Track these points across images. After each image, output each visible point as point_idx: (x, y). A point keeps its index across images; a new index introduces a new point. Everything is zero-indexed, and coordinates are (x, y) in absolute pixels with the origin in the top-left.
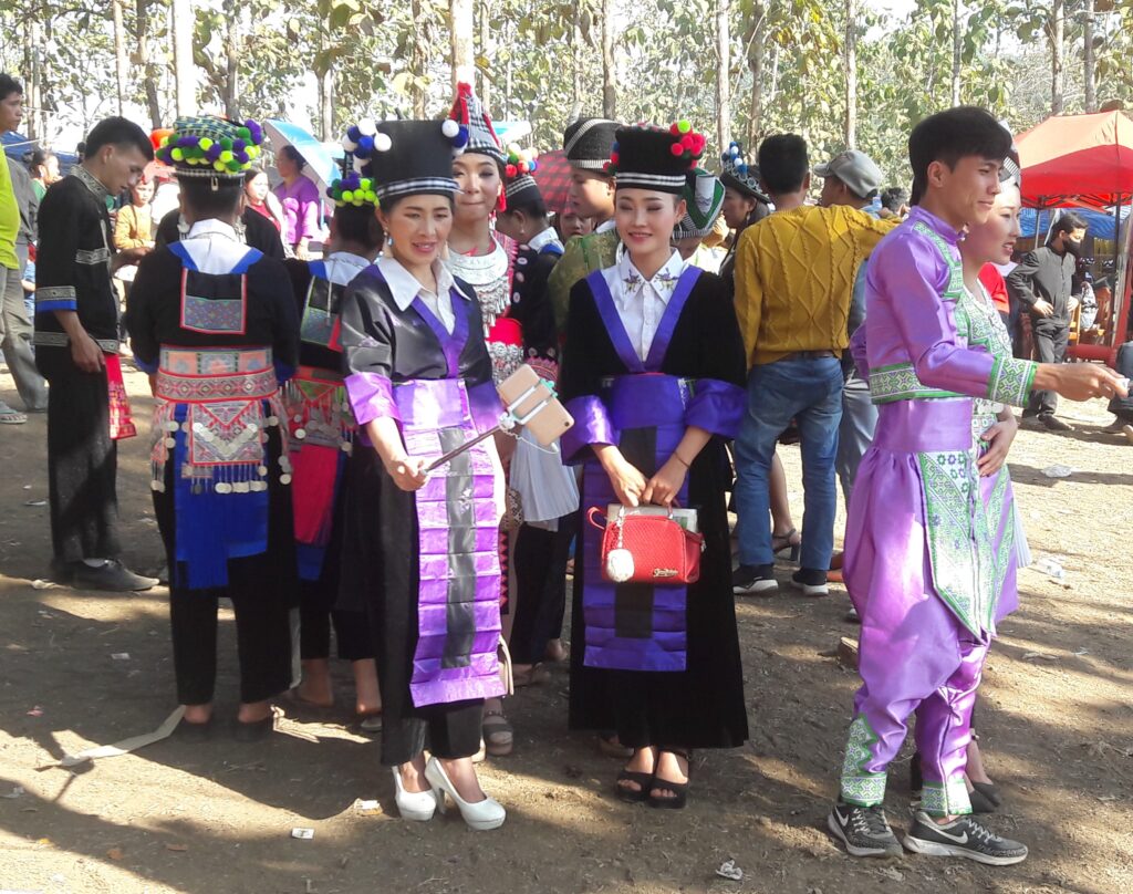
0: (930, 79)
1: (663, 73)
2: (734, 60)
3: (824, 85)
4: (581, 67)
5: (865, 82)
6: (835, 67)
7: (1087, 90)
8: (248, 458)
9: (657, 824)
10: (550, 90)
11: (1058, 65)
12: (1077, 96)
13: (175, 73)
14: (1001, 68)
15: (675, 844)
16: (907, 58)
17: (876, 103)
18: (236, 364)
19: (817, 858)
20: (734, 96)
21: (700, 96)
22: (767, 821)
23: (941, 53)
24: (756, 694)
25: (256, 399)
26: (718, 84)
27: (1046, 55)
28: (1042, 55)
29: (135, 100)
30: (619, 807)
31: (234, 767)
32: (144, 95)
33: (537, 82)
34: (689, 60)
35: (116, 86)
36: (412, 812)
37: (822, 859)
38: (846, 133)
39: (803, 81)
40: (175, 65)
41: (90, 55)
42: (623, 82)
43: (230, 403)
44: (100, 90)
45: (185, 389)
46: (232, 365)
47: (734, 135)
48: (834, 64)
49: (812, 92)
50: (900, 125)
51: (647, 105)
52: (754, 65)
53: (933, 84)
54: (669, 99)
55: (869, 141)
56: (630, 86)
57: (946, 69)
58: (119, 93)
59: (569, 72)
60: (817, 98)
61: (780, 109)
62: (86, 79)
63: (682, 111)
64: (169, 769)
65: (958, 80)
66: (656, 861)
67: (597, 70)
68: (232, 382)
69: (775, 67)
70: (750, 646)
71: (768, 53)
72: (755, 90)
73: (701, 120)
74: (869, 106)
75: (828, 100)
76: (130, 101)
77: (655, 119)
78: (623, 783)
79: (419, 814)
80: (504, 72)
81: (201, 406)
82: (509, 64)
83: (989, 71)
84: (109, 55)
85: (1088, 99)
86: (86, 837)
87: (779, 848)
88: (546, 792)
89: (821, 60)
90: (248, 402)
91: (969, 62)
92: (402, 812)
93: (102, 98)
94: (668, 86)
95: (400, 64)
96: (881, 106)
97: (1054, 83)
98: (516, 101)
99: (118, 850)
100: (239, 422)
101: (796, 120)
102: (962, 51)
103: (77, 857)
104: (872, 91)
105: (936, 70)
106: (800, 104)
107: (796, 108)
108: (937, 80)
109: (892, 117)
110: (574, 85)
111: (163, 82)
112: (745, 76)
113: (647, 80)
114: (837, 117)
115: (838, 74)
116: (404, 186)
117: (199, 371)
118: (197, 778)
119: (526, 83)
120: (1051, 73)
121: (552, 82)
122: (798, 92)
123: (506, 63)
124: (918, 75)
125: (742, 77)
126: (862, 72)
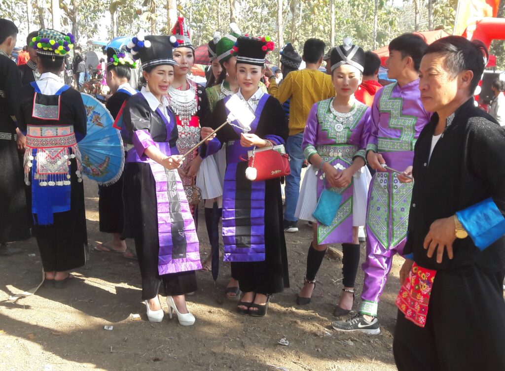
0: (365, 16)
1: (254, 13)
2: (284, 7)
3: (321, 18)
4: (221, 10)
5: (338, 17)
6: (325, 11)
7: (430, 21)
8: (62, 172)
9: (254, 323)
10: (208, 19)
11: (417, 11)
12: (425, 23)
13: (51, 12)
14: (394, 12)
15: (261, 331)
16: (355, 7)
17: (342, 26)
18: (57, 132)
19: (319, 336)
20: (284, 22)
21: (270, 22)
22: (299, 322)
23: (370, 5)
24: (294, 270)
25: (66, 147)
26: (277, 17)
27: (412, 7)
28: (410, 6)
29: (35, 23)
30: (239, 317)
31: (80, 301)
32: (38, 21)
33: (203, 16)
34: (265, 7)
35: (27, 17)
36: (153, 318)
37: (321, 337)
38: (331, 38)
39: (312, 17)
40: (52, 9)
41: (16, 4)
42: (238, 17)
43: (55, 148)
44: (20, 19)
45: (36, 143)
46: (55, 133)
47: (284, 39)
48: (325, 9)
49: (316, 21)
50: (352, 35)
51: (248, 26)
52: (293, 10)
53: (366, 18)
54: (257, 23)
55: (340, 42)
56: (241, 18)
57: (371, 12)
58: (28, 20)
59: (216, 12)
60: (318, 23)
61: (303, 28)
62: (14, 14)
63: (262, 28)
64: (53, 301)
65: (376, 16)
66: (253, 338)
67: (227, 11)
68: (56, 140)
69: (301, 11)
70: (292, 250)
71: (298, 4)
72: (293, 20)
73: (271, 32)
74: (339, 27)
75: (323, 24)
76: (33, 23)
77: (251, 32)
78: (241, 307)
79: (157, 320)
80: (189, 12)
81: (43, 150)
82: (191, 9)
83: (389, 13)
84: (24, 4)
85: (430, 25)
86: (19, 329)
87: (304, 332)
88: (209, 310)
89: (320, 8)
90: (62, 148)
91: (381, 9)
92: (150, 319)
93: (21, 22)
94: (257, 18)
95: (145, 8)
96: (345, 27)
97: (416, 18)
98: (194, 24)
99: (32, 335)
100: (58, 156)
101: (310, 32)
102: (378, 4)
103: (15, 338)
104: (341, 21)
105: (367, 12)
106: (311, 26)
107: (310, 27)
108: (368, 16)
109: (349, 32)
110: (217, 17)
111: (47, 15)
112: (289, 14)
113: (248, 15)
114: (326, 32)
115: (327, 14)
116: (157, 61)
117: (41, 135)
118: (65, 305)
119: (198, 16)
120: (414, 14)
121: (208, 16)
122: (310, 21)
123: (190, 8)
124: (360, 14)
125: (288, 14)
126: (336, 13)
